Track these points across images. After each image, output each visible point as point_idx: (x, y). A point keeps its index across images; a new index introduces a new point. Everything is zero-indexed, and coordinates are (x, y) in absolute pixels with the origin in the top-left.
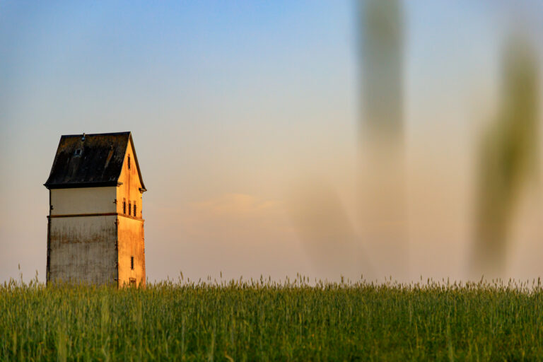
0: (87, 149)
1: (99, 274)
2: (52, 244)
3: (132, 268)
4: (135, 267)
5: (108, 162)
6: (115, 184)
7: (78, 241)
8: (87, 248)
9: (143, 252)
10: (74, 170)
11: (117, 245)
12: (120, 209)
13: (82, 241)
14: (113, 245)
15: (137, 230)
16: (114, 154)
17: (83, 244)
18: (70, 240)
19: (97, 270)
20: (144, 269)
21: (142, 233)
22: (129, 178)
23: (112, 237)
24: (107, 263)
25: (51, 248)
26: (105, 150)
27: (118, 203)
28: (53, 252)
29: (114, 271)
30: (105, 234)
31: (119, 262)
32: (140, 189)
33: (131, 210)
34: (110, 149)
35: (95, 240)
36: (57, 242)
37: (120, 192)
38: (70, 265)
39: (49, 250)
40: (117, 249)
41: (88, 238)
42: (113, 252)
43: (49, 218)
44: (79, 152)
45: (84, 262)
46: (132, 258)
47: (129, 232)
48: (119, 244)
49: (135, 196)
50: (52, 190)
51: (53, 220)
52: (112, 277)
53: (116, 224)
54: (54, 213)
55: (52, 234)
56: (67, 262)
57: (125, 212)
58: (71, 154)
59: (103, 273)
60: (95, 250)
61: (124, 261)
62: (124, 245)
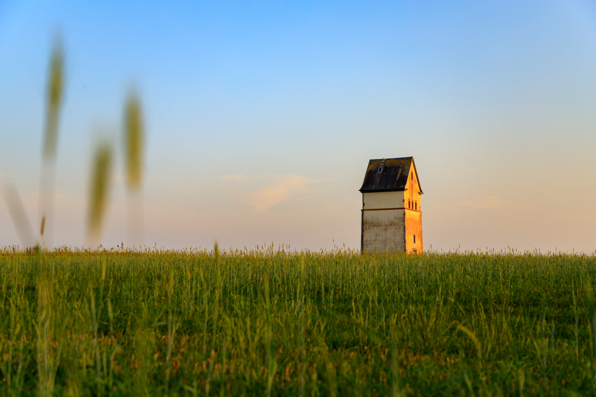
0: (386, 168)
1: (393, 246)
2: (364, 227)
3: (414, 242)
4: (416, 241)
5: (398, 176)
6: (403, 189)
7: (381, 225)
8: (386, 229)
9: (421, 232)
10: (378, 181)
11: (404, 228)
12: (406, 205)
13: (383, 225)
14: (402, 227)
15: (418, 218)
16: (403, 171)
17: (384, 227)
18: (376, 224)
19: (392, 243)
20: (422, 243)
21: (421, 220)
22: (412, 186)
23: (402, 223)
24: (398, 239)
25: (364, 229)
26: (397, 168)
27: (405, 201)
28: (365, 232)
29: (403, 244)
30: (397, 221)
31: (406, 238)
32: (419, 193)
33: (413, 206)
34: (400, 167)
35: (391, 225)
36: (368, 226)
37: (406, 195)
38: (376, 240)
39: (363, 231)
40: (405, 230)
41: (387, 223)
42: (402, 232)
43: (363, 211)
44: (380, 169)
45: (384, 238)
46: (414, 236)
47: (412, 219)
48: (406, 227)
49: (416, 197)
50: (364, 194)
51: (365, 212)
52: (401, 248)
53: (404, 214)
54: (365, 208)
55: (364, 221)
56: (374, 238)
57: (409, 207)
58: (376, 171)
59: (396, 245)
60: (391, 231)
61: (409, 238)
62: (409, 228)
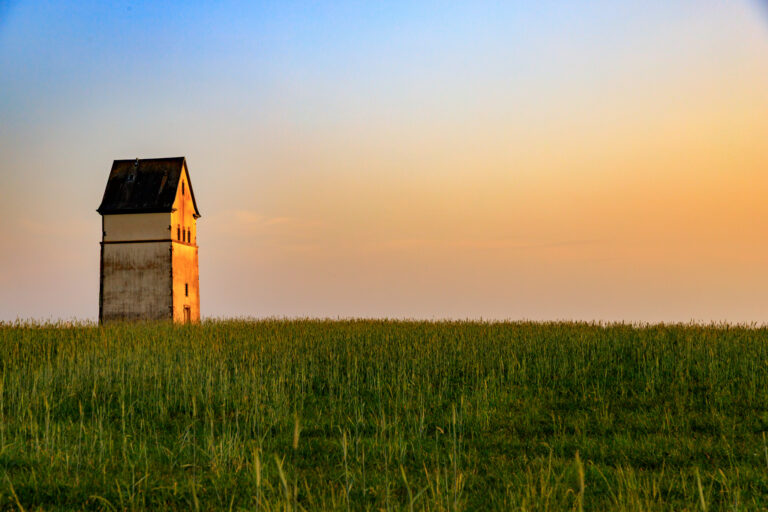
0: (139, 174)
1: (153, 301)
2: (105, 270)
3: (187, 295)
4: (189, 294)
5: (161, 188)
6: (170, 210)
7: (132, 268)
8: (141, 275)
9: (197, 279)
10: (128, 196)
11: (171, 272)
12: (174, 236)
13: (135, 267)
14: (167, 272)
15: (192, 257)
16: (168, 179)
17: (137, 271)
18: (124, 266)
19: (151, 297)
20: (198, 296)
21: (196, 260)
22: (183, 204)
23: (166, 264)
24: (161, 289)
25: (105, 274)
26: (158, 176)
27: (173, 229)
28: (106, 279)
29: (169, 298)
30: (159, 260)
31: (174, 289)
32: (194, 215)
33: (185, 236)
34: (163, 174)
35: (149, 267)
36: (110, 269)
37: (174, 218)
38: (123, 292)
39: (102, 277)
40: (171, 276)
41: (143, 265)
42: (167, 279)
43: (103, 244)
44: (132, 177)
45: (137, 289)
46: (187, 285)
47: (183, 258)
48: (174, 270)
49: (189, 222)
50: (105, 216)
51: (107, 246)
52: (166, 304)
53: (171, 250)
54: (107, 239)
55: (105, 261)
56: (120, 289)
57: (179, 238)
58: (124, 179)
59: (157, 300)
60: (149, 276)
61: (178, 288)
62: (179, 272)
